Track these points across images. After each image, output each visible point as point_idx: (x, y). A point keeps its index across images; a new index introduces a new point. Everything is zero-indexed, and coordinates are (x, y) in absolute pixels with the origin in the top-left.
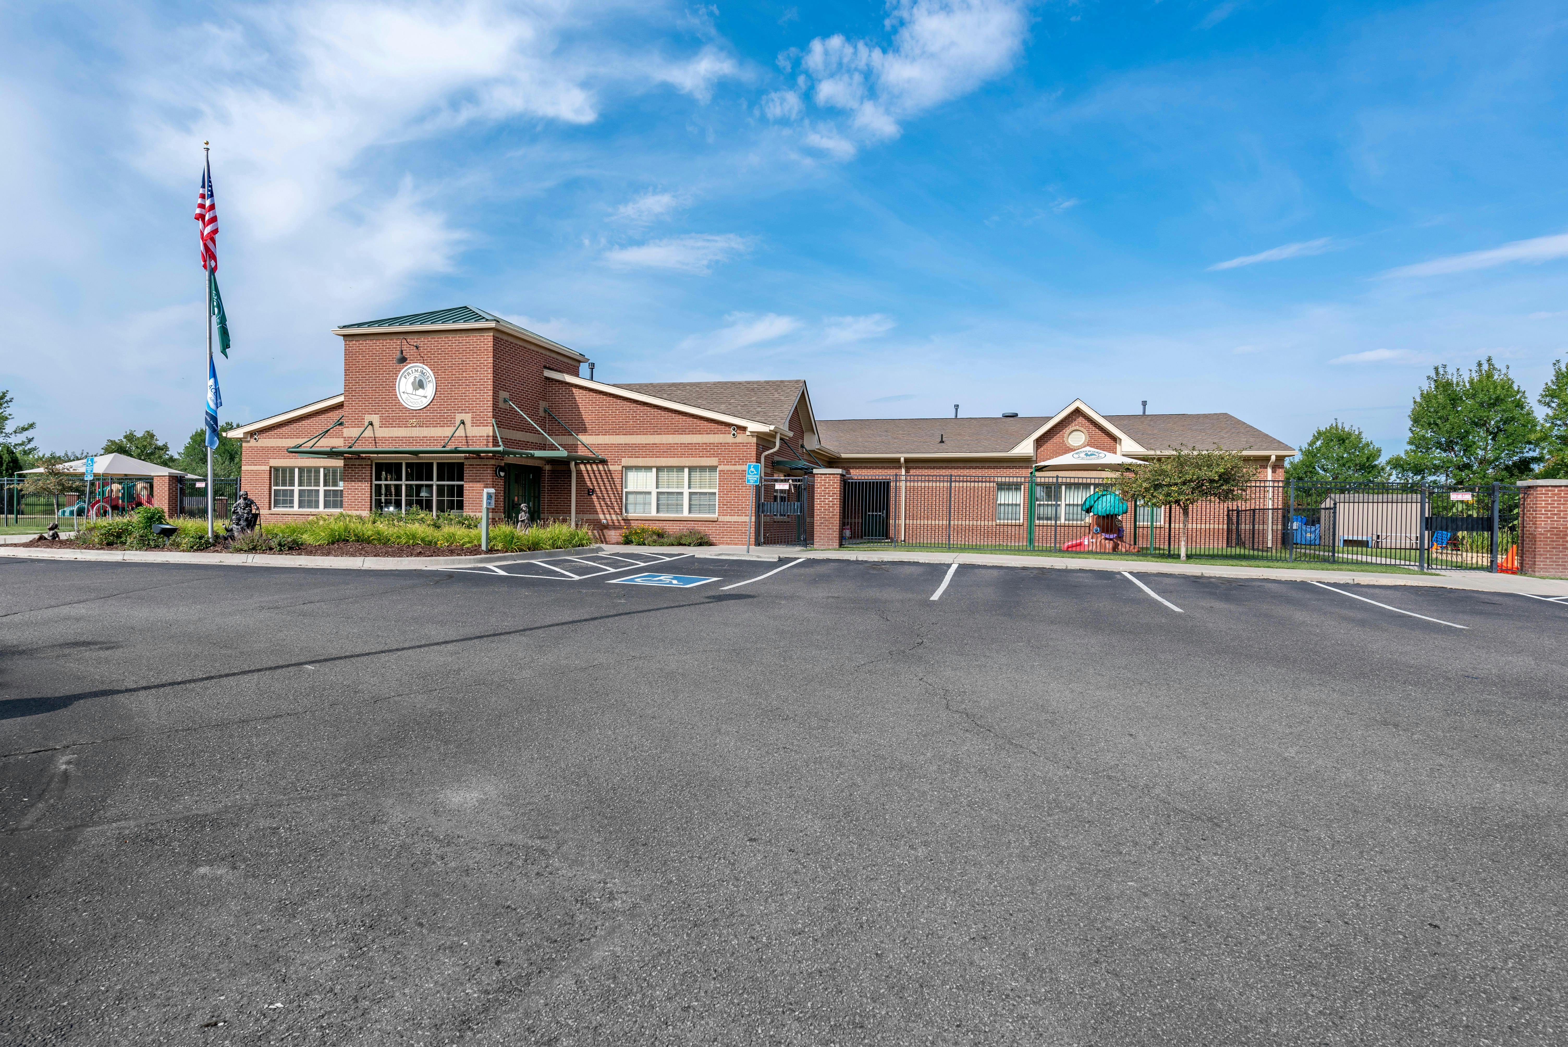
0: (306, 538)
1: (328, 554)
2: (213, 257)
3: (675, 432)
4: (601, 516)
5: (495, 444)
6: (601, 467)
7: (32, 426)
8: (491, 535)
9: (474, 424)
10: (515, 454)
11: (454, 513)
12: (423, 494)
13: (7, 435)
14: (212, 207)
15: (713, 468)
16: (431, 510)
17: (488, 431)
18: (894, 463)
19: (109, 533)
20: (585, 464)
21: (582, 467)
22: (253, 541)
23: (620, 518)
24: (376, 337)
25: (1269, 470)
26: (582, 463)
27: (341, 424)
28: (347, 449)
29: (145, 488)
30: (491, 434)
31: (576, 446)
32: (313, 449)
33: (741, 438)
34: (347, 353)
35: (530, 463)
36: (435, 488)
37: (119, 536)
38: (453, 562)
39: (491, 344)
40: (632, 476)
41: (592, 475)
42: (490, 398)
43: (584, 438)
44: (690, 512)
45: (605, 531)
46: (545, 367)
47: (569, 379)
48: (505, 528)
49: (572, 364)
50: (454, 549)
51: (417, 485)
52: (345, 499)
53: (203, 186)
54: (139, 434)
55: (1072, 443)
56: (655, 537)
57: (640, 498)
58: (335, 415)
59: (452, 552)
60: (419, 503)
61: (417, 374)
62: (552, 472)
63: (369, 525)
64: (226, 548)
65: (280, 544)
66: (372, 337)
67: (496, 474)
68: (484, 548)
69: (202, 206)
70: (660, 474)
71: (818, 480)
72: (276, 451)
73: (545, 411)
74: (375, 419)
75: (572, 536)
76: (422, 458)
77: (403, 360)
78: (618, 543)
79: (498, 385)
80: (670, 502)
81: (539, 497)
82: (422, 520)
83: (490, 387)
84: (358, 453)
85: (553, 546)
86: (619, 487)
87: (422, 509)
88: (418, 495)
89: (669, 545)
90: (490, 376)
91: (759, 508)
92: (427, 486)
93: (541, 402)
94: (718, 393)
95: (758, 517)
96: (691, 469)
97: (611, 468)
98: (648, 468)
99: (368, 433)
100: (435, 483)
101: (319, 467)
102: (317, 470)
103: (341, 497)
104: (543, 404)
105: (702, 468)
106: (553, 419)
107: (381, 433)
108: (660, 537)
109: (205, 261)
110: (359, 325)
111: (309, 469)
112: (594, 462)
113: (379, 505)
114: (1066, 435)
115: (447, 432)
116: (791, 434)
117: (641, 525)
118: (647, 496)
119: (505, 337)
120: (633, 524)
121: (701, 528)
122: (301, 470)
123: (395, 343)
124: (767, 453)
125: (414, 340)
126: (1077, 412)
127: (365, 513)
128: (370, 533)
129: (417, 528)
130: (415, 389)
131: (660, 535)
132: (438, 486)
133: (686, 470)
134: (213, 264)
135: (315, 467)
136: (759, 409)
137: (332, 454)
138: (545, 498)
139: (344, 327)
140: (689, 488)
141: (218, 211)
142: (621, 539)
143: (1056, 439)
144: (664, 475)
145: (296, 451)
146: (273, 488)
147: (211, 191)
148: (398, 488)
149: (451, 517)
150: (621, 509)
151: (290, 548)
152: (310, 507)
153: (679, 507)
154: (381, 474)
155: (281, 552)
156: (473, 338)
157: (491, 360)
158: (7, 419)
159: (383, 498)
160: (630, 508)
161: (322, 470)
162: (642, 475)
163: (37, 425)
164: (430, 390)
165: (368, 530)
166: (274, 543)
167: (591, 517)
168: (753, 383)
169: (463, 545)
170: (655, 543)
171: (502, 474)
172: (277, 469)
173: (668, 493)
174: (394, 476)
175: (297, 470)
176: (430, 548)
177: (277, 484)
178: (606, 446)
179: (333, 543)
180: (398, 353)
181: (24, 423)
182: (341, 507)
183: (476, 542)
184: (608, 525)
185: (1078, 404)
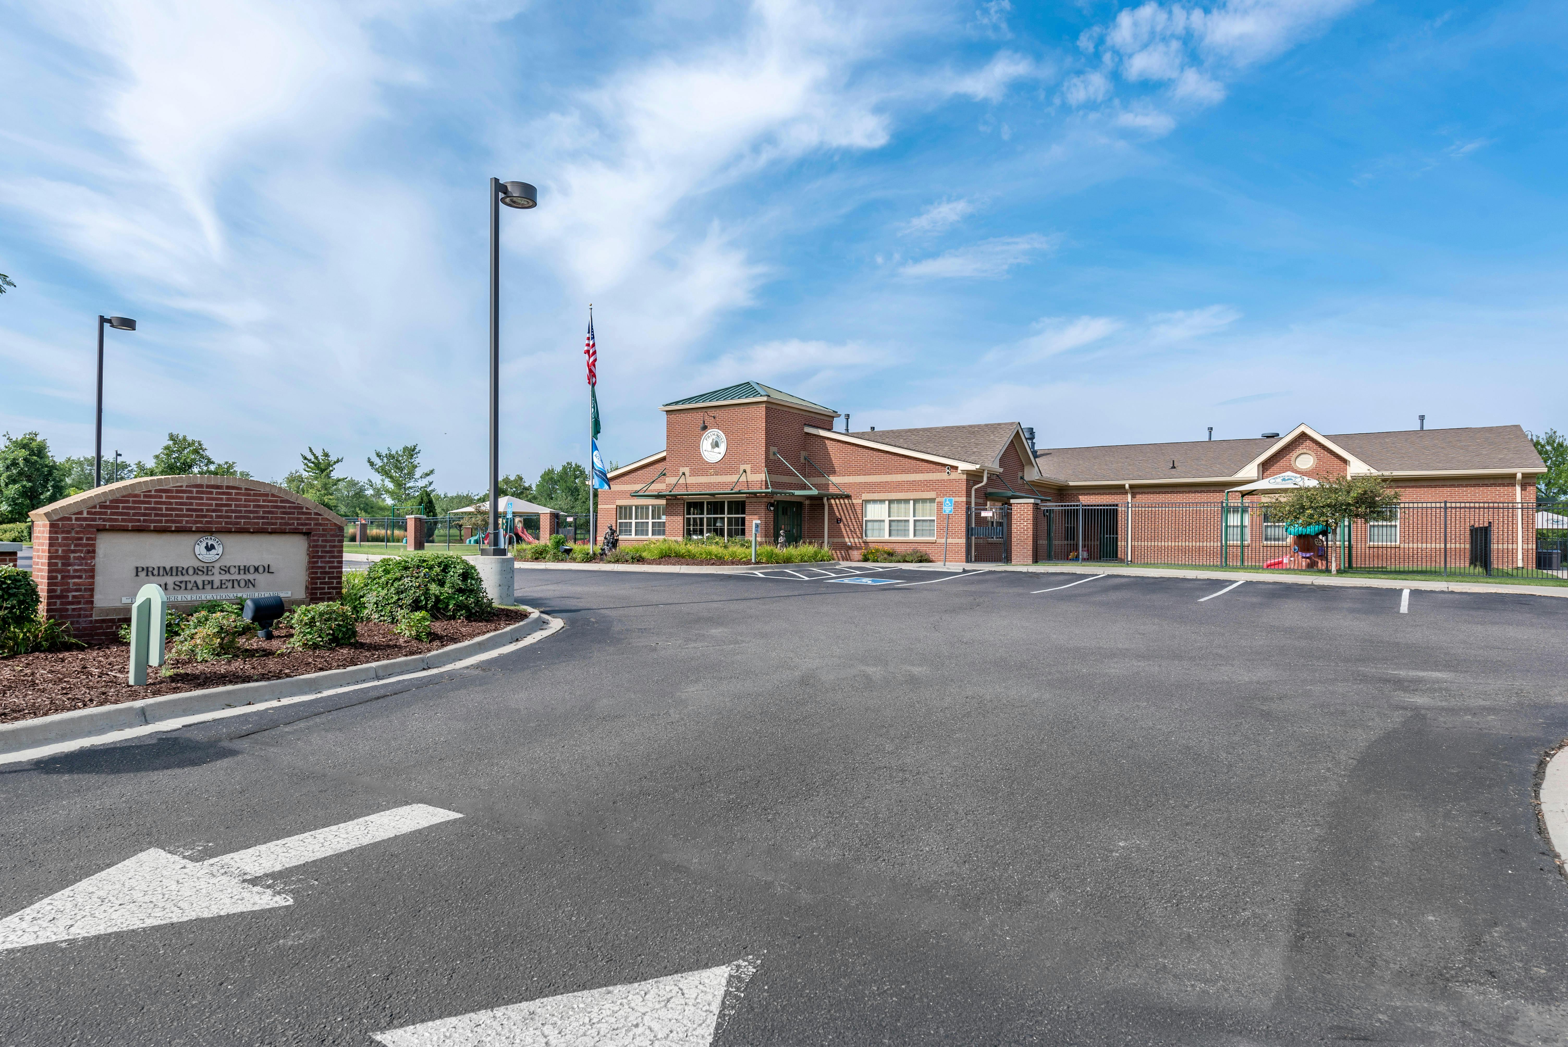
0: (644, 554)
1: (660, 564)
2: (594, 376)
3: (903, 472)
4: (847, 540)
5: (767, 488)
6: (846, 501)
7: (432, 472)
8: (759, 552)
9: (752, 472)
10: (781, 493)
11: (738, 538)
12: (718, 524)
13: (416, 480)
14: (594, 345)
15: (932, 500)
16: (723, 536)
17: (762, 476)
18: (1119, 489)
19: (536, 552)
20: (835, 499)
21: (833, 501)
22: (617, 556)
23: (861, 541)
24: (687, 412)
25: (1518, 489)
26: (833, 498)
27: (664, 475)
28: (668, 493)
29: (520, 521)
30: (764, 479)
31: (828, 485)
32: (645, 494)
33: (954, 475)
34: (669, 423)
35: (793, 499)
36: (726, 519)
37: (541, 554)
38: (733, 569)
39: (764, 413)
40: (870, 507)
41: (840, 507)
42: (764, 453)
43: (834, 479)
44: (915, 536)
45: (850, 551)
46: (805, 424)
47: (823, 433)
48: (768, 548)
49: (826, 420)
50: (735, 561)
51: (714, 518)
52: (667, 529)
53: (589, 333)
54: (512, 478)
55: (1299, 466)
56: (886, 556)
57: (876, 525)
58: (660, 467)
59: (733, 563)
60: (716, 531)
61: (714, 437)
62: (811, 505)
63: (683, 546)
64: (602, 560)
65: (632, 558)
66: (684, 412)
67: (768, 509)
68: (753, 561)
69: (588, 345)
70: (892, 505)
71: (1014, 508)
72: (622, 494)
73: (805, 459)
74: (686, 470)
75: (816, 554)
76: (717, 498)
77: (705, 428)
78: (859, 561)
79: (770, 440)
80: (899, 528)
81: (801, 525)
82: (717, 543)
83: (764, 444)
84: (675, 496)
85: (802, 560)
86: (860, 517)
87: (717, 535)
88: (715, 525)
89: (897, 562)
90: (764, 436)
91: (969, 532)
92: (721, 518)
93: (802, 452)
94: (944, 437)
95: (968, 539)
96: (916, 501)
97: (854, 501)
98: (882, 501)
99: (682, 481)
100: (726, 516)
101: (649, 505)
102: (647, 507)
103: (664, 526)
104: (803, 454)
105: (924, 500)
106: (811, 465)
107: (691, 480)
108: (890, 555)
109: (589, 379)
110: (677, 403)
111: (642, 507)
112: (842, 498)
113: (689, 533)
114: (1293, 459)
115: (734, 478)
116: (1001, 470)
117: (876, 546)
118: (882, 523)
119: (774, 407)
120: (871, 545)
121: (922, 548)
122: (637, 507)
123: (699, 415)
124: (976, 487)
125: (712, 413)
126: (1303, 436)
127: (680, 539)
128: (684, 551)
129: (714, 549)
130: (713, 448)
131: (891, 554)
132: (728, 518)
133: (912, 502)
134: (594, 379)
135: (646, 505)
136: (975, 450)
137: (658, 497)
138: (806, 526)
139: (667, 405)
140: (914, 516)
141: (597, 347)
142: (861, 557)
143: (1282, 463)
144: (894, 506)
145: (635, 495)
146: (619, 521)
147: (593, 335)
148: (702, 519)
149: (737, 541)
150: (862, 534)
151: (638, 561)
152: (642, 534)
153: (906, 532)
154: (690, 510)
155: (633, 563)
156: (752, 409)
157: (764, 425)
158: (416, 466)
159: (692, 528)
160: (869, 533)
161: (650, 507)
162: (877, 506)
163: (435, 471)
164: (723, 448)
165: (682, 549)
166: (628, 558)
167: (839, 540)
168: (974, 426)
169: (741, 559)
170: (885, 560)
171: (772, 508)
172: (621, 507)
173: (898, 521)
174: (699, 511)
175: (634, 508)
176: (720, 561)
177: (620, 519)
178: (850, 485)
179: (662, 558)
180: (702, 422)
181: (427, 471)
182: (664, 534)
183: (749, 558)
184: (852, 546)
185: (1302, 428)
